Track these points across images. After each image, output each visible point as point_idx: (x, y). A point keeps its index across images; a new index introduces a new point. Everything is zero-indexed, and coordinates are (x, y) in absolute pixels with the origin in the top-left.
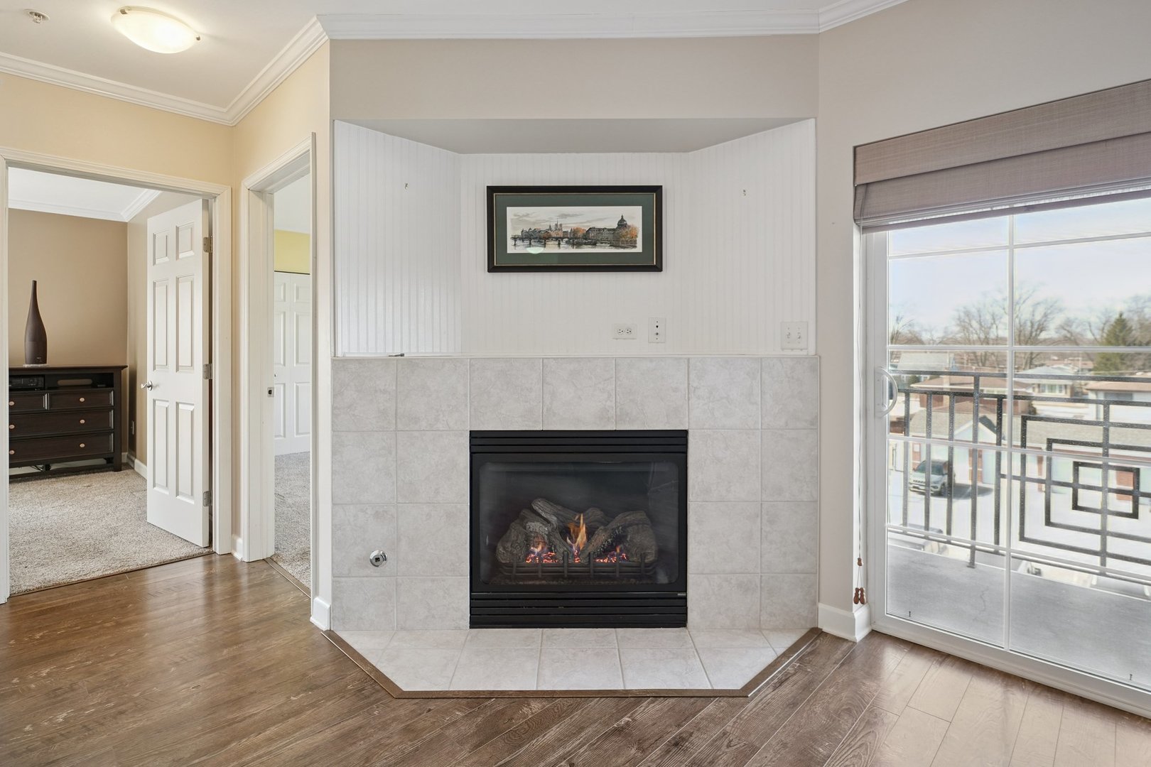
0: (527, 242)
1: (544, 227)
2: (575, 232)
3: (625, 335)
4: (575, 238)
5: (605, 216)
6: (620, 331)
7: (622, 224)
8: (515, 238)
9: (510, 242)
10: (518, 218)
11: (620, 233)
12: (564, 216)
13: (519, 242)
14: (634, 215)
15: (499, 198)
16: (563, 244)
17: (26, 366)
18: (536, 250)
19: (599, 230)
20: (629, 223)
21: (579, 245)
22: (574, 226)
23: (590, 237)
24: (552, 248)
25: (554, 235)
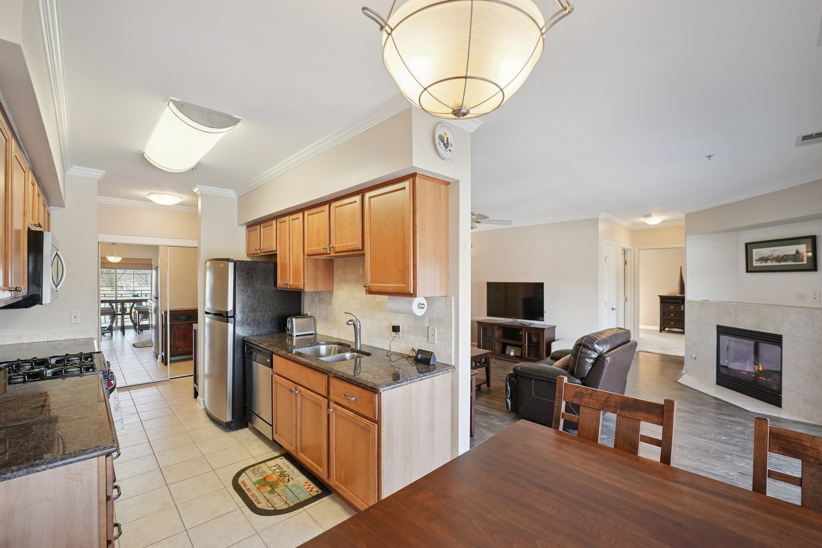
0: (760, 262)
1: (766, 256)
2: (778, 256)
3: (800, 298)
4: (778, 259)
5: (790, 250)
6: (799, 296)
7: (797, 252)
8: (756, 260)
9: (754, 262)
10: (757, 253)
11: (797, 256)
12: (774, 251)
13: (758, 262)
14: (803, 248)
15: (749, 247)
16: (773, 262)
17: (679, 295)
18: (764, 264)
19: (788, 255)
20: (800, 251)
21: (779, 262)
22: (777, 254)
23: (784, 258)
24: (769, 263)
25: (770, 258)
